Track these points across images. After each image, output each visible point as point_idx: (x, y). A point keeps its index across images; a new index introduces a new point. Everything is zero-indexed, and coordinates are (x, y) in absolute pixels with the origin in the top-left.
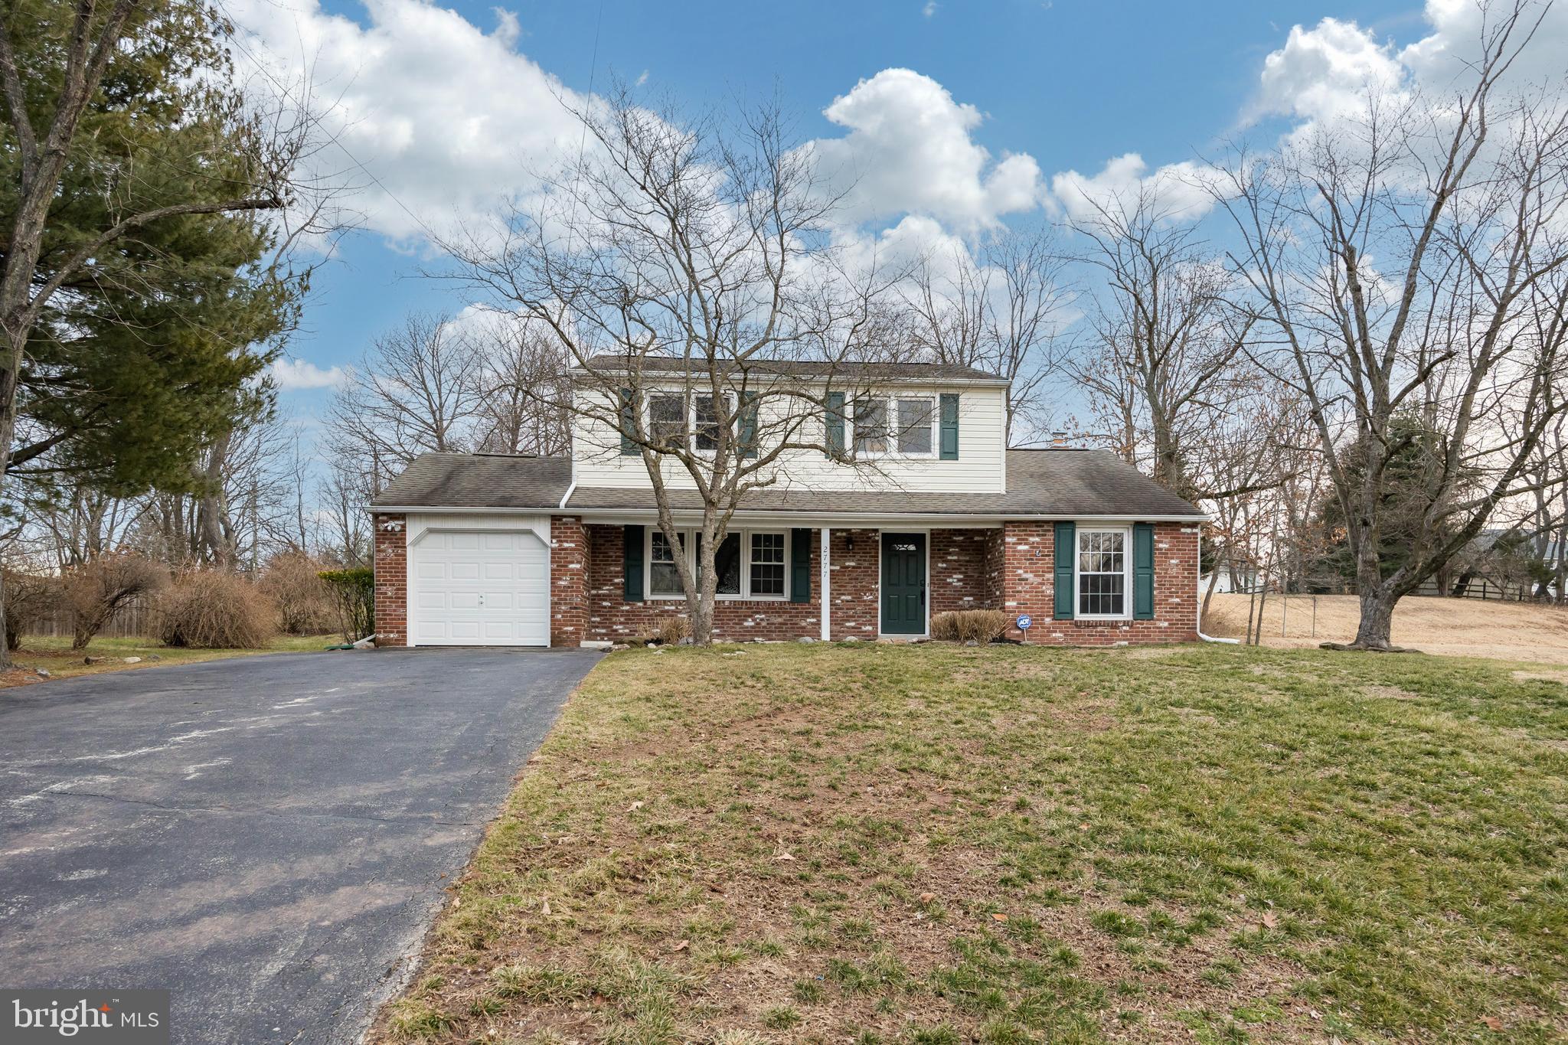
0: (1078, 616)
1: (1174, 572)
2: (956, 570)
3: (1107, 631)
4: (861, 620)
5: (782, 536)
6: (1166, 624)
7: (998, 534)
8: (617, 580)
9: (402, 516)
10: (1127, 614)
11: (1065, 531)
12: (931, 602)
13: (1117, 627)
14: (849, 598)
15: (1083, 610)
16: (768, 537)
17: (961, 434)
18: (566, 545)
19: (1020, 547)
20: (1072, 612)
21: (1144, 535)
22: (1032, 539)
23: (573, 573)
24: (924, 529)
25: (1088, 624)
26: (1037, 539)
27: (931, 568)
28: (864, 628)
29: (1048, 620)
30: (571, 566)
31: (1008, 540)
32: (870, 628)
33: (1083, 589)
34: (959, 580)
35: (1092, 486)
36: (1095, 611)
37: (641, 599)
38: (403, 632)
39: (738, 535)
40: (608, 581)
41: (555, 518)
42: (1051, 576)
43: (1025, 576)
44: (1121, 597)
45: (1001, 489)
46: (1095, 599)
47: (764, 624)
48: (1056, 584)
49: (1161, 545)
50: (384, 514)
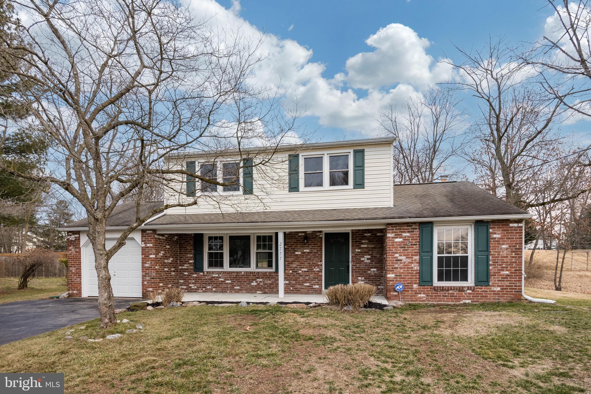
0: (436, 283)
1: (505, 253)
2: (366, 253)
3: (456, 293)
4: (313, 282)
5: (272, 236)
6: (499, 289)
7: (383, 231)
8: (191, 261)
9: (78, 232)
10: (471, 281)
11: (426, 229)
12: (352, 272)
13: (464, 291)
14: (306, 270)
15: (440, 279)
16: (265, 237)
17: (366, 173)
18: (148, 245)
19: (397, 240)
20: (431, 281)
21: (483, 229)
22: (404, 235)
23: (152, 260)
24: (348, 230)
25: (442, 289)
26: (408, 234)
27: (352, 253)
28: (314, 287)
29: (415, 286)
30: (151, 256)
31: (389, 235)
32: (317, 287)
33: (440, 265)
34: (368, 259)
35: (452, 200)
36: (448, 279)
37: (202, 271)
38: (80, 291)
39: (250, 236)
40: (186, 262)
41: (143, 231)
42: (417, 258)
43: (400, 258)
44: (466, 271)
45: (390, 203)
46: (448, 272)
47: (261, 284)
48: (421, 263)
49: (495, 236)
50: (70, 232)
